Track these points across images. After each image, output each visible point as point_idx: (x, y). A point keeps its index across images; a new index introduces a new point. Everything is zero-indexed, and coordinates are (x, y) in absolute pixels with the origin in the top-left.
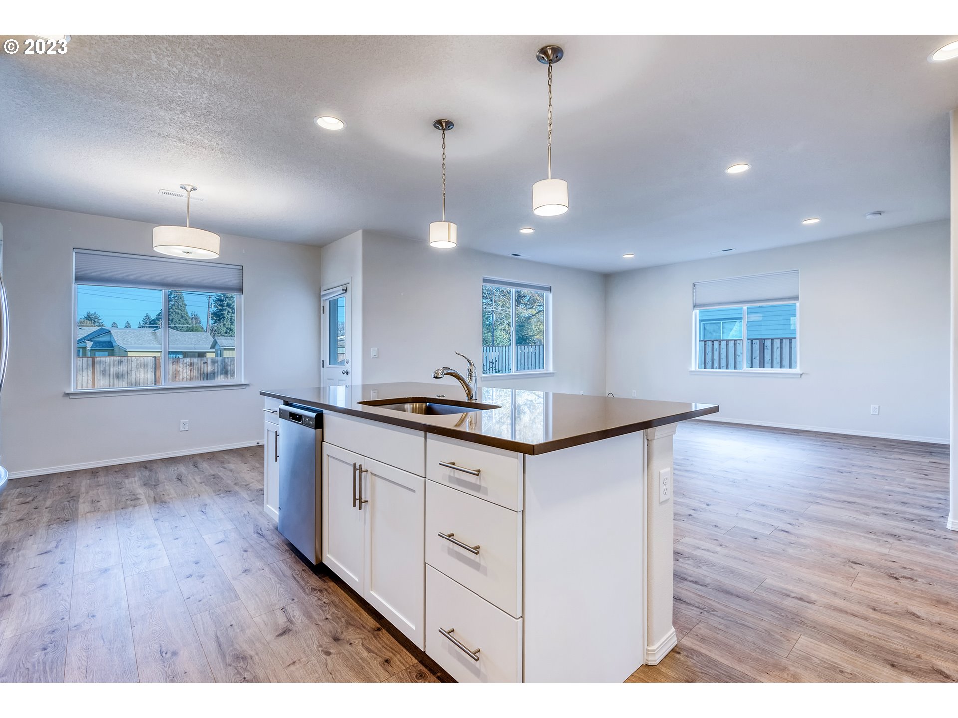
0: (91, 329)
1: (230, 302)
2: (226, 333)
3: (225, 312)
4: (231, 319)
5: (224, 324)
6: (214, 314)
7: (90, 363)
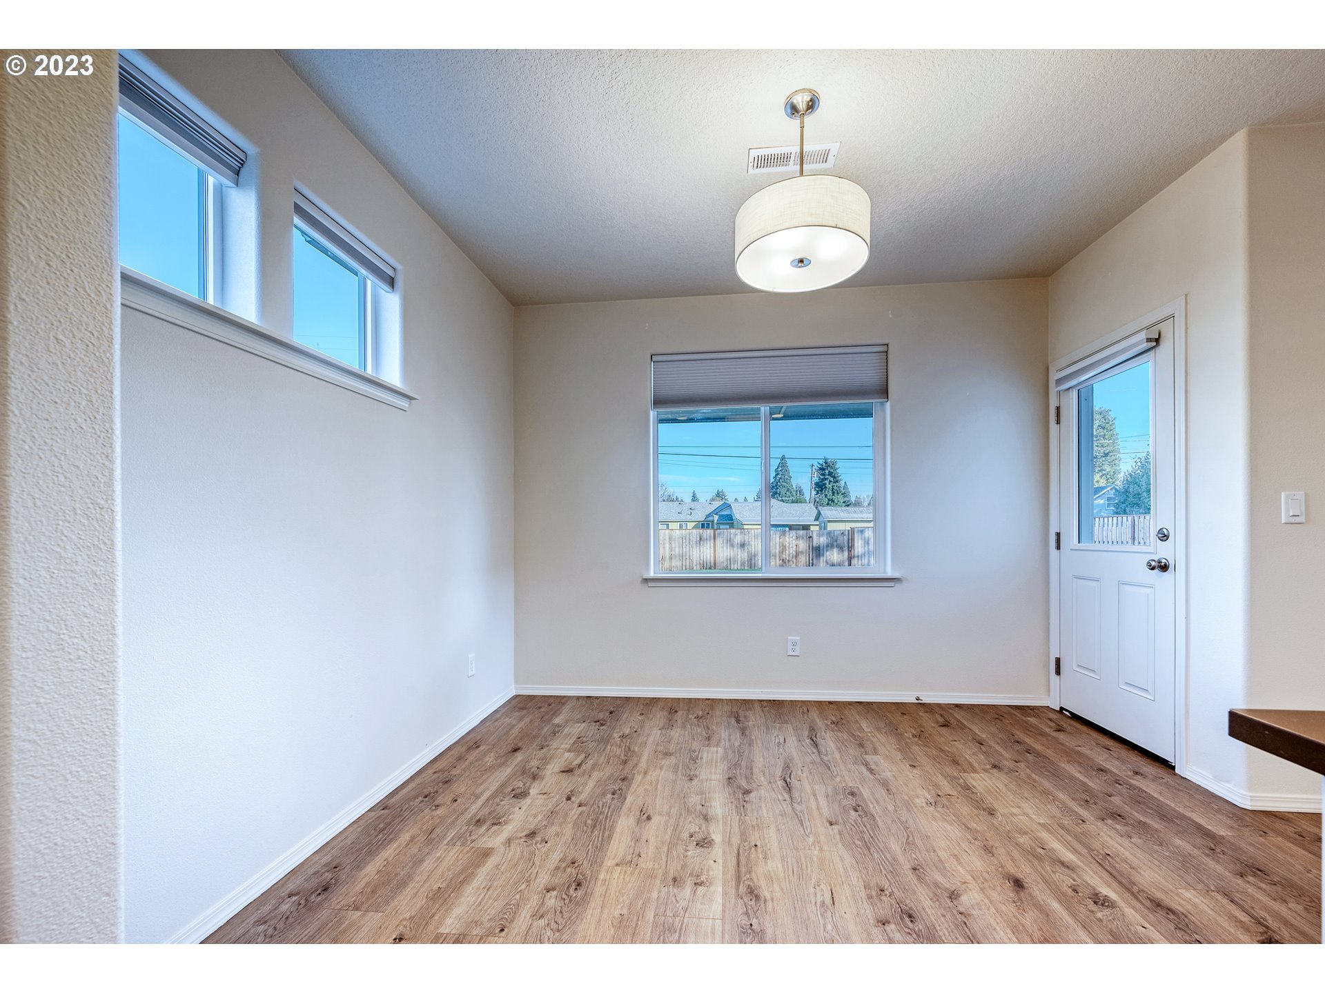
0: (719, 503)
1: (832, 470)
2: (828, 504)
3: (827, 482)
4: (833, 489)
5: (826, 496)
6: (817, 484)
7: (712, 535)
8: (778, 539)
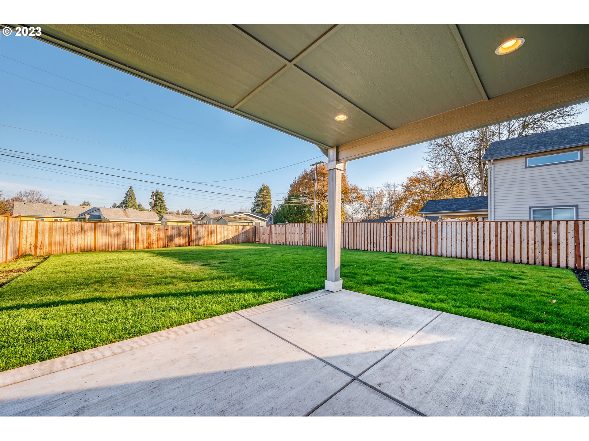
0: (89, 208)
1: (161, 197)
3: (158, 202)
6: (152, 203)
8: (145, 230)
